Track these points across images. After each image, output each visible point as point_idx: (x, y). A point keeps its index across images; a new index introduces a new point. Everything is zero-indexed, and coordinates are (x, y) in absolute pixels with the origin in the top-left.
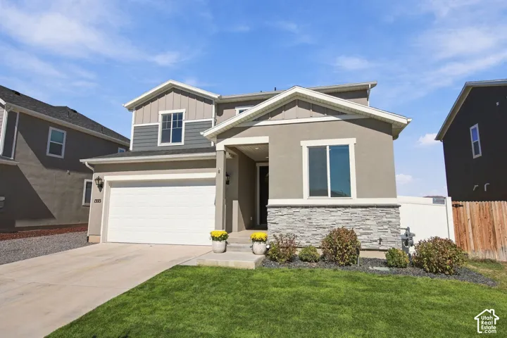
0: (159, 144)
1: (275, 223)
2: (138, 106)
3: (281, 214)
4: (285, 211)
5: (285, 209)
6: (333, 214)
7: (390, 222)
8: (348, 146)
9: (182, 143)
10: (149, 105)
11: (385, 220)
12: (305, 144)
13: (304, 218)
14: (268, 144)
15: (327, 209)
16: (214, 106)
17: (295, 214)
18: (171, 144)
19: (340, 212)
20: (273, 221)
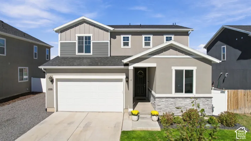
0: (77, 53)
1: (159, 105)
2: (62, 31)
3: (162, 101)
4: (164, 100)
5: (164, 99)
6: (185, 101)
7: (208, 104)
8: (193, 70)
9: (91, 54)
10: (69, 30)
11: (206, 103)
12: (174, 68)
13: (173, 103)
14: (156, 67)
15: (183, 99)
16: (109, 33)
17: (168, 101)
18: (84, 54)
19: (188, 100)
20: (158, 105)
